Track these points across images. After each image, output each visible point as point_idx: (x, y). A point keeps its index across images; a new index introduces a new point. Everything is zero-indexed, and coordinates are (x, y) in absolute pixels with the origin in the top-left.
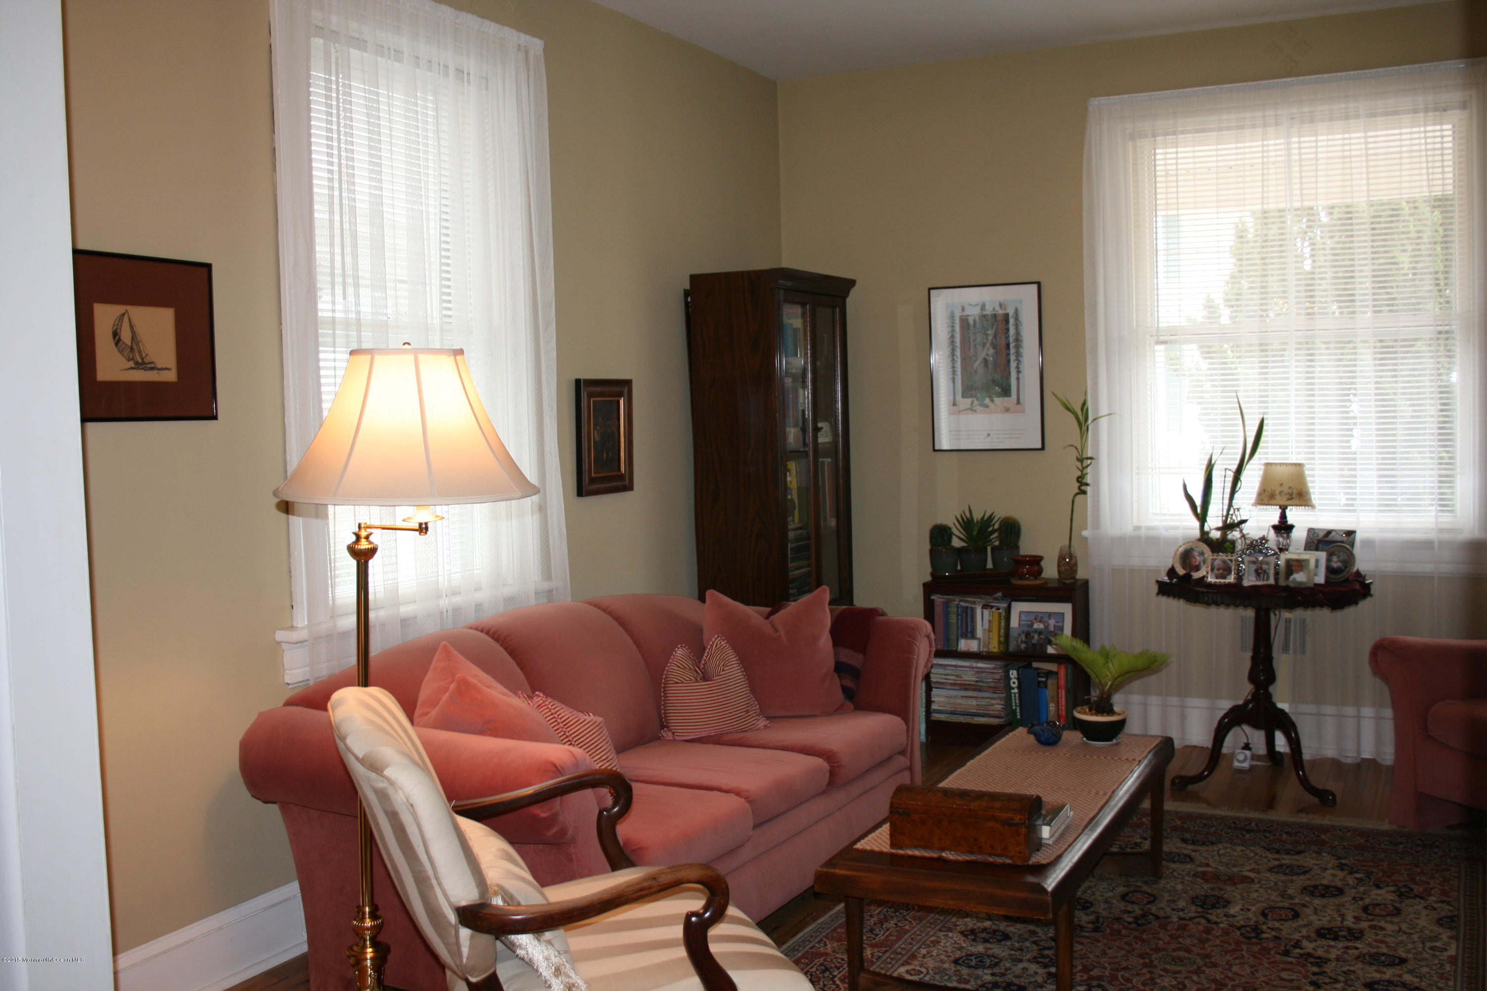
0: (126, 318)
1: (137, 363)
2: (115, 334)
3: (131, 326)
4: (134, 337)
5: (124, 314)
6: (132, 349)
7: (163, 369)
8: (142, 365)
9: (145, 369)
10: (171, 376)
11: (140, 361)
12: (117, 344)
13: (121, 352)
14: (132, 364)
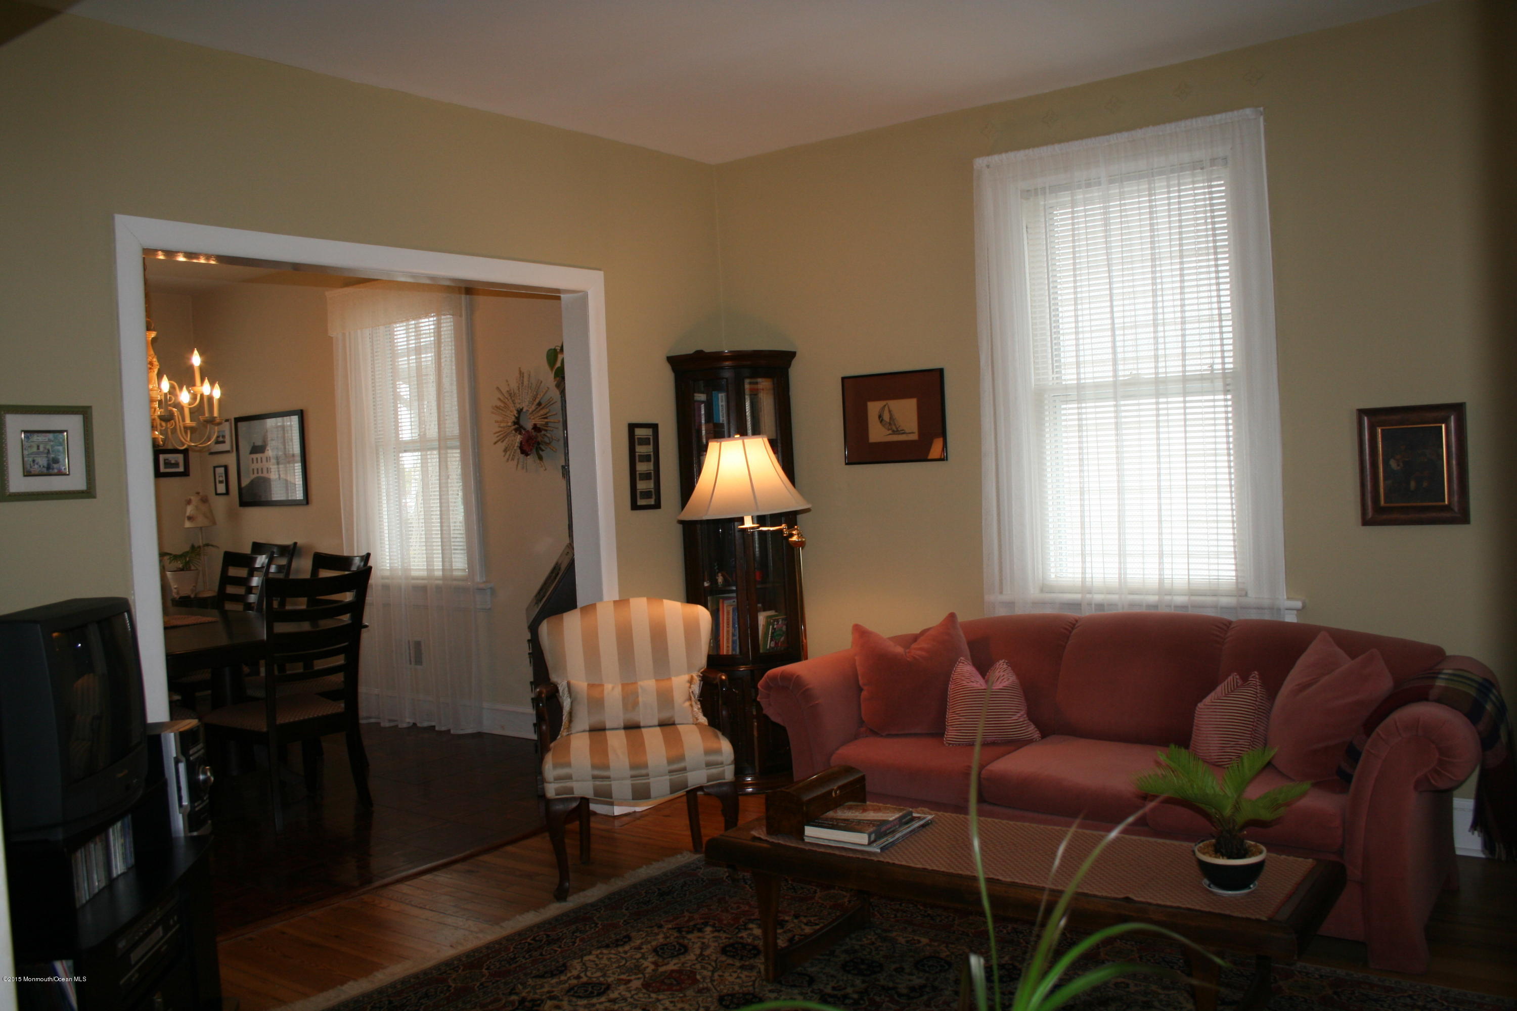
0: (886, 408)
1: (893, 431)
2: (880, 416)
3: (890, 411)
4: (891, 418)
5: (885, 406)
6: (890, 424)
7: (910, 433)
8: (896, 432)
9: (899, 434)
10: (914, 437)
11: (895, 430)
12: (881, 422)
13: (884, 426)
14: (890, 432)
